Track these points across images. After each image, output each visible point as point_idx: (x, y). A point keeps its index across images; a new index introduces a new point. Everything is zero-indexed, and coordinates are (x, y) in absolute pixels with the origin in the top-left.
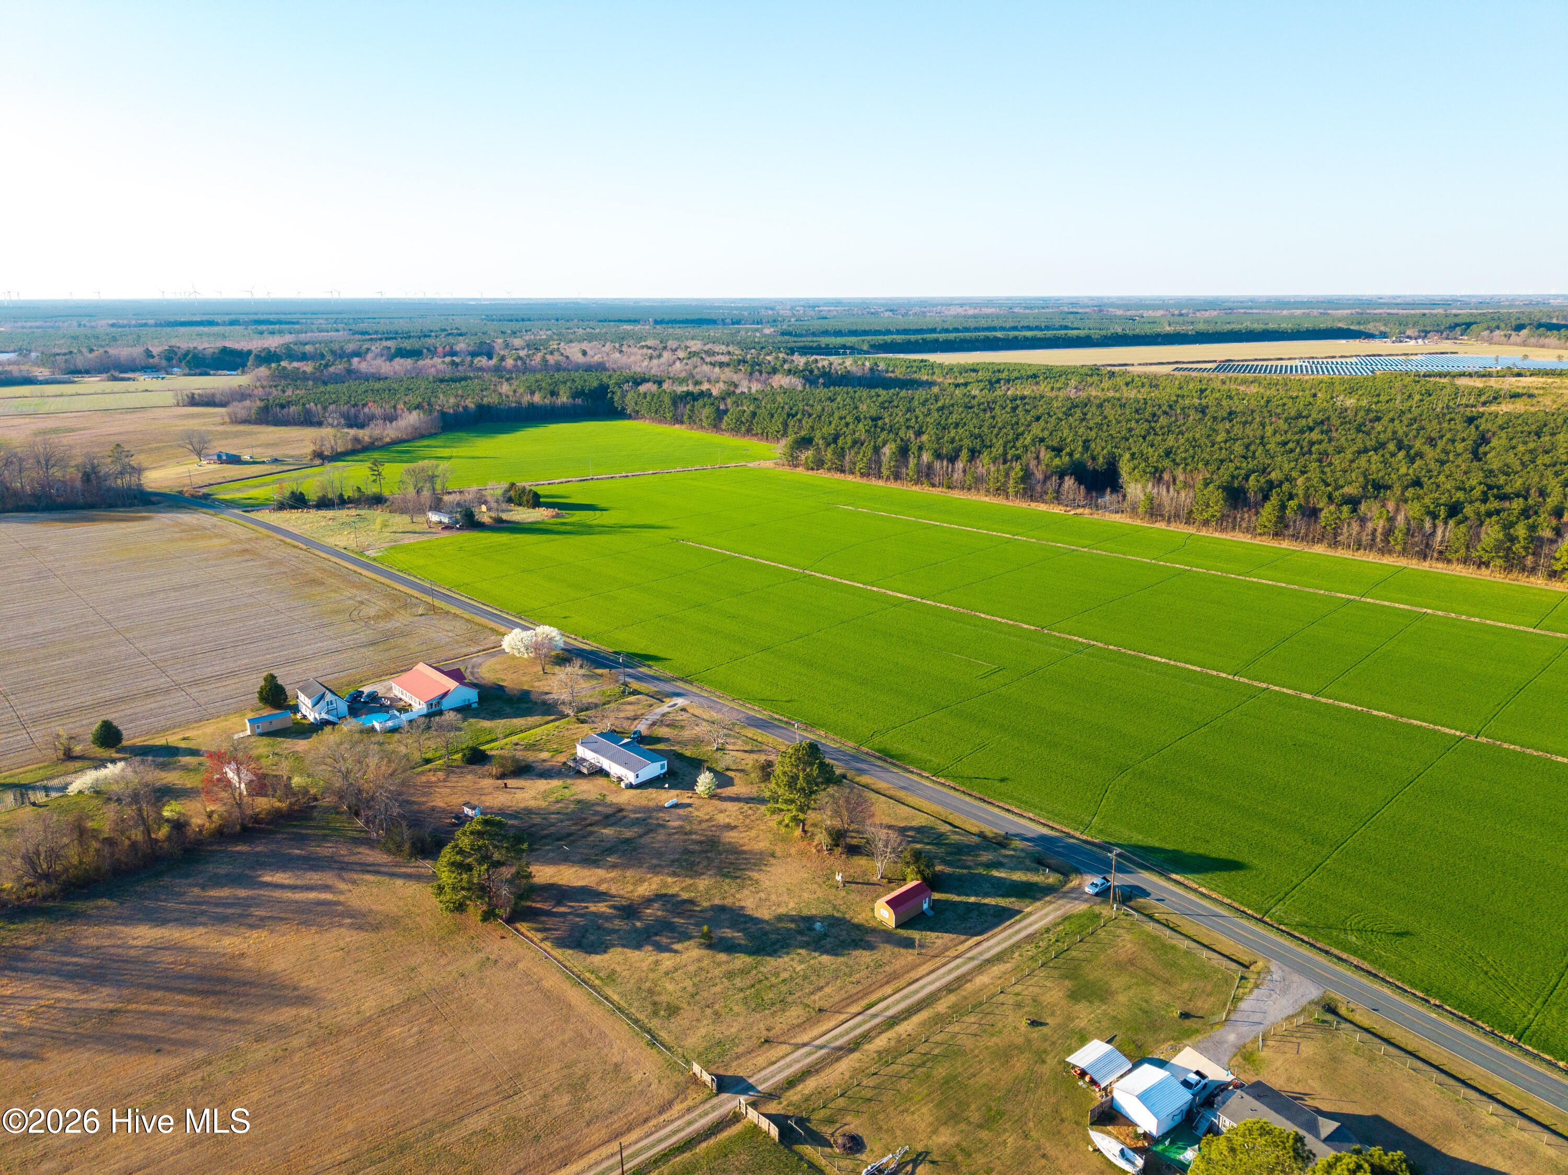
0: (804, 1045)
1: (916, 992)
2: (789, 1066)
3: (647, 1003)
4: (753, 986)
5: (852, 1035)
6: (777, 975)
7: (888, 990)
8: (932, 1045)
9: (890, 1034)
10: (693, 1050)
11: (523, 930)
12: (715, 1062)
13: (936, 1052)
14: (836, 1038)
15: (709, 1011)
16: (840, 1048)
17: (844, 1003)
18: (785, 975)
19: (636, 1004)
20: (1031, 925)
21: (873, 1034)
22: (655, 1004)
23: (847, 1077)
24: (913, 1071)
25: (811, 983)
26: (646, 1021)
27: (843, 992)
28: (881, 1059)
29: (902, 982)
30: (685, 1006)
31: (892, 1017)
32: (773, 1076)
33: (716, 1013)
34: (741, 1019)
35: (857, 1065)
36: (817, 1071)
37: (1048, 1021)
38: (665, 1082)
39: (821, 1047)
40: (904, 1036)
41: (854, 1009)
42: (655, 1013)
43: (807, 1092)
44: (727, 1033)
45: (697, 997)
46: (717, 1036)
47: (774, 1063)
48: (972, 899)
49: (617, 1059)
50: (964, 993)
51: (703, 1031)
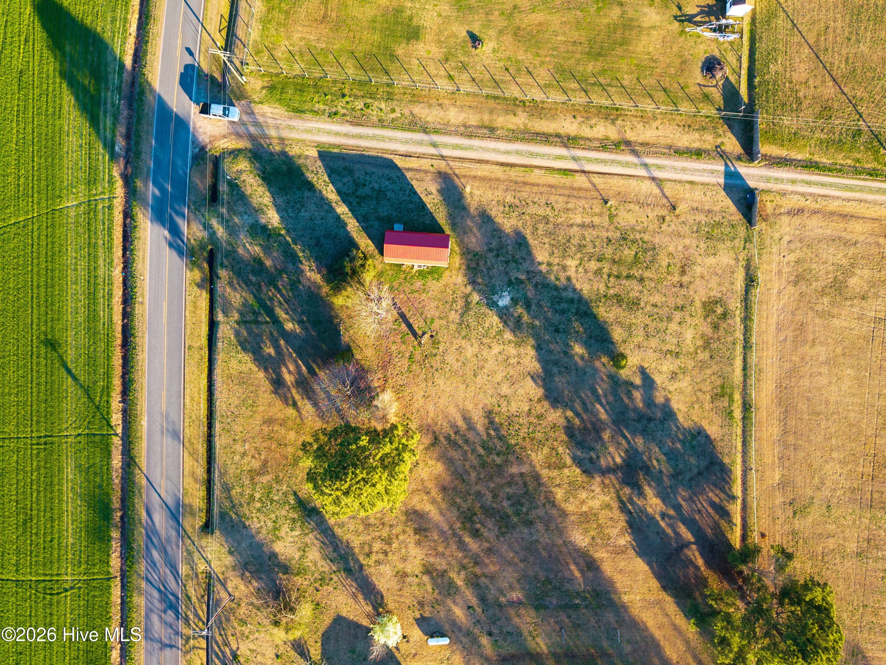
0: (653, 179)
1: (518, 153)
2: (684, 170)
3: (721, 332)
4: (628, 277)
5: (612, 156)
6: (598, 272)
7: (536, 176)
8: (570, 93)
9: (587, 132)
10: (733, 248)
11: (738, 532)
12: (729, 221)
13: (574, 85)
14: (627, 164)
15: (685, 279)
16: (635, 153)
17: (582, 194)
18: (593, 265)
19: (730, 339)
20: (337, 134)
21: (596, 144)
22: (716, 327)
23: (658, 122)
24: (609, 85)
25: (584, 237)
26: (738, 312)
27: (570, 206)
28: (618, 116)
29: (513, 173)
30: (698, 304)
31: (566, 146)
32: (704, 170)
33: (683, 272)
34: (671, 249)
35: (640, 126)
36: (670, 147)
37: (465, 34)
38: (777, 236)
39: (646, 166)
40: (580, 119)
41: (580, 180)
42: (724, 316)
43: (697, 135)
44: (694, 242)
45: (680, 303)
46: (702, 245)
47: (692, 183)
48: (342, 209)
49: (791, 289)
50: (486, 117)
51: (711, 260)
